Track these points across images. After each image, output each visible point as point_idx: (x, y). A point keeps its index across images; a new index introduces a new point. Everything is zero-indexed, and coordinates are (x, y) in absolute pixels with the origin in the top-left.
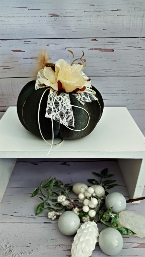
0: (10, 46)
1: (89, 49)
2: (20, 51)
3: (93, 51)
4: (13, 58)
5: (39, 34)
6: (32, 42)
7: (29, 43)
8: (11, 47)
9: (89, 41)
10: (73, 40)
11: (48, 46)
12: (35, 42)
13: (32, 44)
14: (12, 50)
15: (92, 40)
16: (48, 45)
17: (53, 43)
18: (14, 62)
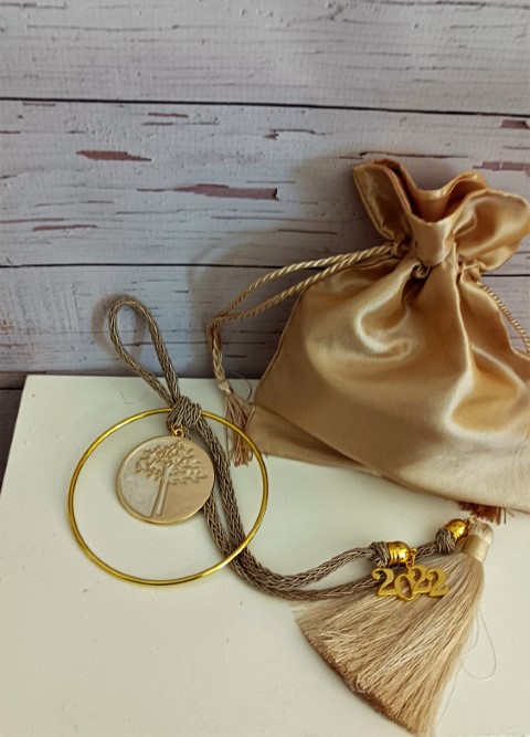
0: (72, 132)
1: (480, 164)
2: (124, 156)
3: (499, 172)
4: (84, 185)
5: (230, 81)
6: (192, 116)
7: (173, 119)
8: (76, 135)
9: (486, 128)
10: (405, 119)
11: (271, 141)
12: (203, 119)
13: (192, 127)
14: (80, 149)
15: (506, 125)
16: (273, 136)
17: (298, 127)
18: (90, 202)
